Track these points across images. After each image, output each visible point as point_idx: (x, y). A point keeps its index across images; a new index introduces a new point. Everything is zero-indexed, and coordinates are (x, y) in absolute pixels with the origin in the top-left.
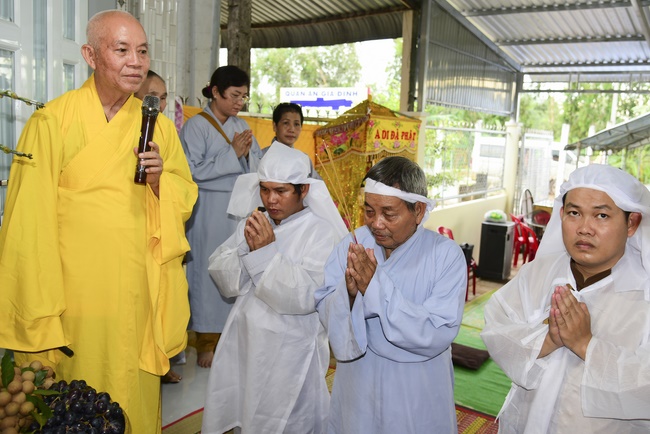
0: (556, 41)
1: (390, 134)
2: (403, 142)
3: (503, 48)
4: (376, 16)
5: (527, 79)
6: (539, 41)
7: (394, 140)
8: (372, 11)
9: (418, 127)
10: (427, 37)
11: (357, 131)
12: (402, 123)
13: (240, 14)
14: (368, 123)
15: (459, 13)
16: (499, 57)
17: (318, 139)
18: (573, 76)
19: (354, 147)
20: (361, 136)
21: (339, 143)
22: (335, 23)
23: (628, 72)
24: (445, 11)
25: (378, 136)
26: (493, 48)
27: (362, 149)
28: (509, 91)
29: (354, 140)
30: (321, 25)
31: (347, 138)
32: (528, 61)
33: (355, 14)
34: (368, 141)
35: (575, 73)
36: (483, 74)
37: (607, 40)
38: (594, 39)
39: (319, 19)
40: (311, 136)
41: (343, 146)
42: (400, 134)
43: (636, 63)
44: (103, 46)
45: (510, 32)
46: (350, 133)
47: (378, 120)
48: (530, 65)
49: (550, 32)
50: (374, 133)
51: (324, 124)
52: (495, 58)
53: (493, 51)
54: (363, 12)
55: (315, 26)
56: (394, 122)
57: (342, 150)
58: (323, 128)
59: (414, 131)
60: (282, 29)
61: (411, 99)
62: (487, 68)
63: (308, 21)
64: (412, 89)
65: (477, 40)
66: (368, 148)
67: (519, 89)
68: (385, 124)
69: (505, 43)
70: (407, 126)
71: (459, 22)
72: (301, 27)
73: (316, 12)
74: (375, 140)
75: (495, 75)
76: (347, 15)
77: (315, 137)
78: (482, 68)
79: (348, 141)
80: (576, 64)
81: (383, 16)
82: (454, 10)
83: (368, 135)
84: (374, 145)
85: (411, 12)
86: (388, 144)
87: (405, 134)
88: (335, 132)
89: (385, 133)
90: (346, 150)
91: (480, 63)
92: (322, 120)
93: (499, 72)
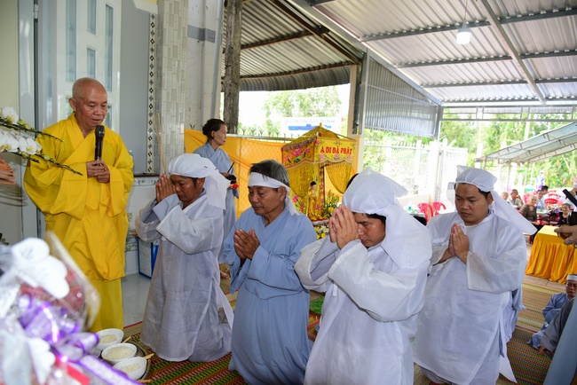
0: (465, 84)
1: (332, 149)
2: (342, 156)
3: (426, 89)
4: (333, 69)
5: (445, 111)
6: (452, 85)
7: (335, 154)
8: (331, 66)
9: (356, 145)
10: (366, 84)
11: (308, 147)
12: (343, 142)
13: (232, 71)
14: (315, 142)
15: (392, 66)
16: (424, 97)
18: (480, 109)
19: (307, 158)
20: (311, 151)
21: (297, 155)
22: (307, 73)
23: (519, 106)
24: (378, 65)
25: (323, 151)
26: (419, 89)
27: (311, 159)
28: (434, 120)
29: (307, 153)
30: (298, 75)
31: (302, 152)
32: (447, 99)
33: (319, 68)
34: (316, 154)
35: (481, 107)
36: (412, 108)
37: (501, 83)
38: (492, 83)
39: (295, 72)
40: (280, 151)
41: (299, 157)
42: (340, 150)
43: (526, 100)
45: (431, 78)
46: (304, 149)
47: (323, 140)
48: (449, 101)
49: (458, 79)
50: (320, 148)
51: (289, 142)
52: (420, 96)
53: (418, 92)
54: (324, 67)
55: (294, 75)
57: (299, 160)
58: (287, 145)
59: (351, 147)
60: (272, 78)
61: (355, 125)
62: (414, 103)
63: (290, 72)
64: (355, 119)
65: (405, 84)
66: (316, 159)
67: (440, 117)
68: (328, 143)
69: (427, 86)
70: (346, 145)
71: (391, 73)
72: (285, 76)
73: (295, 67)
74: (320, 154)
75: (422, 109)
76: (314, 68)
77: (282, 150)
78: (410, 103)
79: (303, 154)
80: (482, 101)
81: (339, 69)
82: (388, 64)
83: (316, 150)
84: (320, 158)
85: (356, 66)
86: (330, 156)
87: (344, 150)
88: (295, 148)
89: (328, 150)
90: (302, 160)
91: (408, 100)
92: (287, 139)
93: (423, 106)
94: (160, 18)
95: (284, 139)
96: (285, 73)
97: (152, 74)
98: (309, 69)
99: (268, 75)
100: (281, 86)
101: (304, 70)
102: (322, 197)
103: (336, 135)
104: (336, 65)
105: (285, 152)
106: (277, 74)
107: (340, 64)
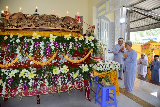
4: (155, 24)
8: (154, 24)
11: (148, 45)
12: (157, 44)
14: (150, 44)
19: (148, 48)
21: (145, 47)
22: (148, 26)
25: (152, 46)
30: (145, 27)
33: (151, 24)
42: (157, 46)
50: (151, 45)
54: (153, 24)
55: (144, 27)
57: (145, 49)
58: (142, 45)
60: (137, 28)
63: (142, 27)
66: (150, 48)
68: (153, 44)
72: (141, 28)
73: (144, 25)
77: (141, 46)
86: (154, 47)
89: (153, 46)
94: (114, 23)
96: (141, 27)
97: (113, 33)
98: (148, 25)
99: (136, 28)
100: (140, 30)
101: (147, 25)
102: (152, 58)
103: (155, 42)
104: (156, 23)
106: (139, 27)
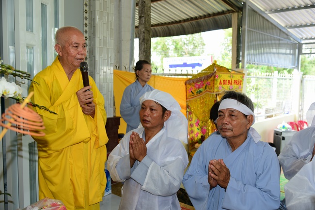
1: (227, 82)
2: (235, 86)
3: (289, 30)
4: (216, 17)
5: (304, 46)
6: (311, 25)
7: (229, 85)
8: (214, 14)
9: (243, 77)
10: (246, 27)
11: (209, 81)
12: (234, 75)
13: (145, 21)
14: (215, 76)
15: (264, 12)
16: (287, 35)
17: (187, 85)
19: (208, 90)
20: (212, 84)
21: (199, 87)
22: (194, 22)
24: (254, 12)
25: (221, 83)
26: (284, 30)
27: (212, 90)
28: (294, 54)
29: (208, 86)
30: (186, 23)
31: (203, 85)
32: (305, 36)
33: (205, 16)
34: (215, 86)
36: (279, 46)
39: (185, 21)
40: (184, 85)
41: (201, 89)
42: (233, 82)
44: (67, 45)
45: (294, 21)
46: (205, 82)
47: (220, 75)
48: (306, 39)
50: (219, 82)
51: (191, 77)
52: (285, 36)
53: (284, 32)
54: (209, 15)
55: (183, 24)
56: (229, 75)
57: (201, 91)
58: (190, 80)
59: (241, 79)
60: (165, 26)
61: (238, 61)
62: (281, 42)
63: (180, 22)
64: (238, 56)
65: (274, 27)
66: (216, 90)
67: (300, 53)
68: (224, 76)
69: (291, 27)
70: (237, 77)
71: (264, 18)
72: (176, 25)
73: (184, 17)
74: (219, 85)
75: (286, 46)
76: (200, 17)
78: (278, 42)
79: (204, 86)
81: (221, 17)
82: (261, 11)
83: (215, 83)
84: (218, 88)
85: (236, 14)
87: (236, 82)
88: (197, 82)
89: (225, 81)
90: (203, 91)
91: (276, 39)
92: (189, 75)
93: (287, 44)
95: (187, 75)
96: (176, 22)
98: (196, 18)
99: (162, 24)
100: (172, 32)
101: (192, 19)
104: (219, 14)
105: (188, 86)
106: (169, 23)
107: (223, 13)
